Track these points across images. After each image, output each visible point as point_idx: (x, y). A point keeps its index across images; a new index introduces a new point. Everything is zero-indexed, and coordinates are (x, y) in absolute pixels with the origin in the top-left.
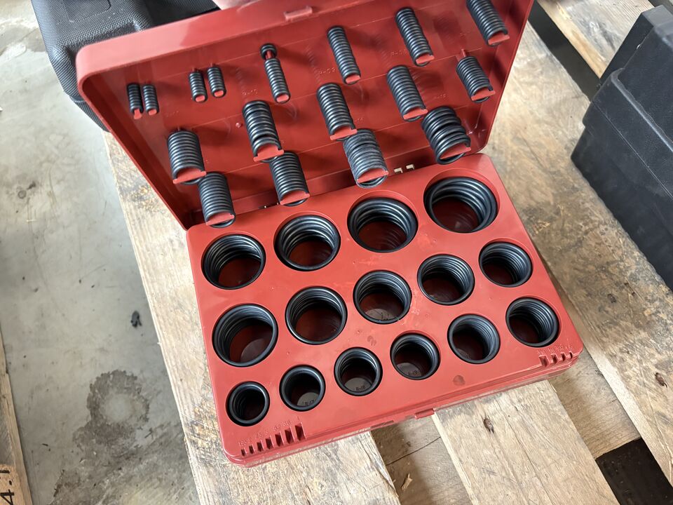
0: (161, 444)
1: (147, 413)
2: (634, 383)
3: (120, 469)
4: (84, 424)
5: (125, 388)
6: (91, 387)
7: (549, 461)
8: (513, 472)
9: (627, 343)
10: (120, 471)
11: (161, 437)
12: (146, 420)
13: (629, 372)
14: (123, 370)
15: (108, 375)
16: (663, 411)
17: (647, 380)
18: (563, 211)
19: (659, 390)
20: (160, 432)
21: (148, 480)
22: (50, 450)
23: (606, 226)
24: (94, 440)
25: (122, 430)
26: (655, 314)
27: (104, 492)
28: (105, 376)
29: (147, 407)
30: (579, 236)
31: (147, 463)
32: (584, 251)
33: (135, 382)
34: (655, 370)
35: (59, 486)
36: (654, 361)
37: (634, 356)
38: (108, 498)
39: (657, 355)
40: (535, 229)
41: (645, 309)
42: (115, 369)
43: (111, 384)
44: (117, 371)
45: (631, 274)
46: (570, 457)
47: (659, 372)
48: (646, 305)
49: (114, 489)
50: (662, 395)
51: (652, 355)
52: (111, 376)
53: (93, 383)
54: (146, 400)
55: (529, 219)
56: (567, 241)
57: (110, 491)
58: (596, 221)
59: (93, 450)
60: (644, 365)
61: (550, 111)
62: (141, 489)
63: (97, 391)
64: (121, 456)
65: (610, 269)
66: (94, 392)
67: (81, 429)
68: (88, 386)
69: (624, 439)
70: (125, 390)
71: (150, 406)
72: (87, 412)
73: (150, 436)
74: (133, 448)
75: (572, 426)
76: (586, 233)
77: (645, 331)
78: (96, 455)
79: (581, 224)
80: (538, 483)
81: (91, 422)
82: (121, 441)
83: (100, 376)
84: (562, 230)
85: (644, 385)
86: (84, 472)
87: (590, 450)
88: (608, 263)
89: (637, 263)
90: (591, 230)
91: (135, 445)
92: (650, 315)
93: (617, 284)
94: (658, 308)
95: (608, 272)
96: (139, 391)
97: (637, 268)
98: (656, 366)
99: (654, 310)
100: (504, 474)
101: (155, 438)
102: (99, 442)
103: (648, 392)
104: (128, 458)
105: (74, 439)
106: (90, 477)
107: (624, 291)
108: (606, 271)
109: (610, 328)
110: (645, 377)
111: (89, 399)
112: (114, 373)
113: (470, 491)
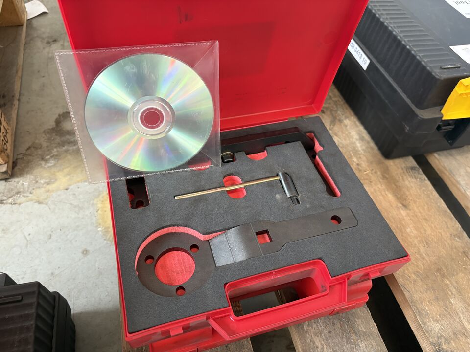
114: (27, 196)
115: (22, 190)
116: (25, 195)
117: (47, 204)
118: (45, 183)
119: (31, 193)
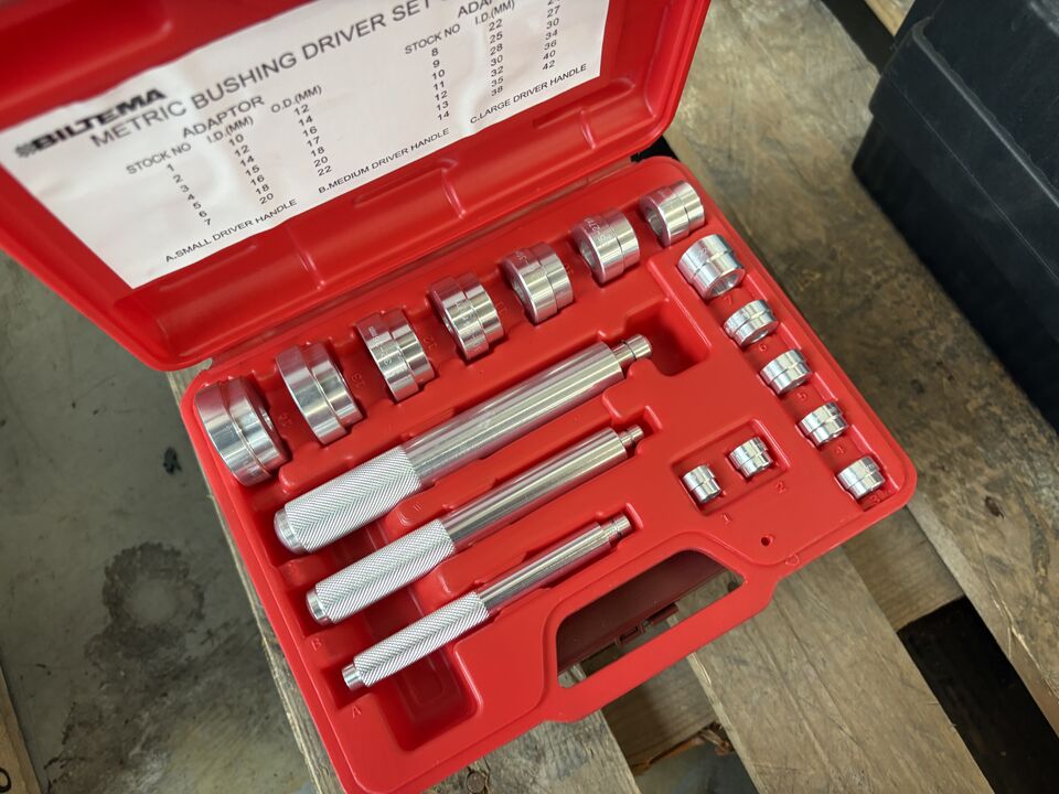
0: (228, 652)
1: (201, 606)
2: (952, 514)
3: (165, 695)
4: (100, 629)
5: (163, 570)
6: (108, 572)
7: (828, 638)
8: (775, 660)
9: (942, 454)
10: (165, 699)
11: (226, 642)
12: (200, 617)
13: (945, 499)
14: (156, 542)
15: (133, 552)
16: (997, 553)
17: (973, 508)
18: (841, 253)
19: (992, 523)
20: (224, 634)
21: (211, 709)
22: (49, 673)
23: (907, 275)
24: (120, 654)
25: (162, 636)
26: (984, 407)
27: (142, 732)
28: (129, 554)
29: (200, 598)
30: (866, 293)
31: (209, 683)
32: (875, 316)
33: (178, 559)
34: (984, 493)
35: (70, 728)
36: (983, 479)
37: (953, 473)
38: (149, 740)
39: (987, 471)
40: (798, 284)
41: (967, 401)
42: (144, 541)
43: (139, 565)
44: (147, 544)
45: (948, 349)
46: (859, 631)
47: (989, 494)
48: (970, 394)
49: (157, 726)
50: (996, 529)
51: (980, 471)
52: (139, 553)
53: (110, 565)
54: (198, 587)
55: (788, 269)
56: (848, 301)
57: (151, 730)
58: (892, 267)
59: (118, 669)
60: (968, 486)
61: (817, 93)
62: (200, 723)
63: (117, 578)
64: (164, 676)
65: (915, 342)
66: (112, 579)
67: (97, 637)
68: (102, 571)
69: (938, 599)
70: (163, 574)
71: (206, 595)
72: (105, 610)
73: (209, 642)
74: (182, 661)
75: (861, 584)
76: (878, 286)
77: (968, 434)
78: (125, 677)
79: (869, 272)
80: (812, 671)
81: (112, 626)
82: (163, 652)
83: (120, 554)
84: (841, 283)
85: (969, 516)
86: (108, 703)
87: (888, 618)
88: (912, 333)
89: (956, 330)
90: (885, 281)
91: (186, 655)
92: (976, 410)
93: (925, 364)
94: (988, 397)
95: (911, 345)
96: (186, 573)
97: (955, 338)
98: (987, 487)
99: (981, 401)
100: (760, 662)
101: (216, 643)
102: (128, 656)
103: (975, 527)
104: (176, 678)
105: (87, 654)
106: (118, 710)
107: (936, 375)
108: (909, 345)
109: (915, 432)
110: (970, 504)
111: (105, 591)
112: (142, 548)
113: (710, 692)
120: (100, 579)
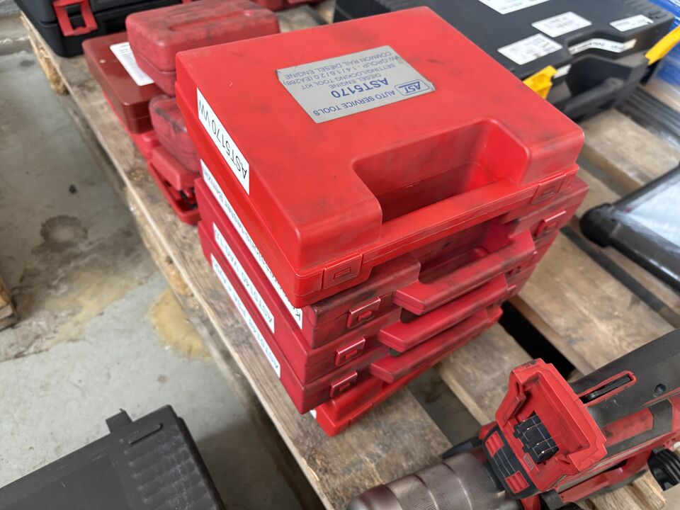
1: (86, 235)
4: (39, 244)
6: (43, 225)
10: (70, 264)
12: (86, 238)
14: (65, 215)
15: (54, 218)
20: (97, 243)
21: (92, 267)
24: (48, 251)
25: (67, 244)
27: (59, 276)
29: (86, 232)
31: (90, 258)
33: (76, 220)
38: (62, 278)
43: (57, 223)
49: (66, 274)
52: (57, 219)
53: (44, 223)
54: (85, 228)
57: (63, 275)
59: (48, 256)
62: (86, 272)
63: (47, 227)
64: (69, 257)
67: (37, 246)
68: (40, 225)
70: (69, 225)
72: (41, 238)
73: (91, 246)
78: (51, 259)
81: (45, 243)
82: (68, 250)
83: (48, 219)
86: (42, 268)
91: (79, 250)
96: (79, 224)
101: (94, 246)
102: (52, 252)
104: (75, 258)
105: (33, 252)
106: (47, 269)
111: (41, 231)
112: (59, 217)
114: (53, 338)
115: (40, 332)
116: (49, 336)
117: (84, 339)
118: (69, 315)
119: (55, 332)
120: (39, 228)
